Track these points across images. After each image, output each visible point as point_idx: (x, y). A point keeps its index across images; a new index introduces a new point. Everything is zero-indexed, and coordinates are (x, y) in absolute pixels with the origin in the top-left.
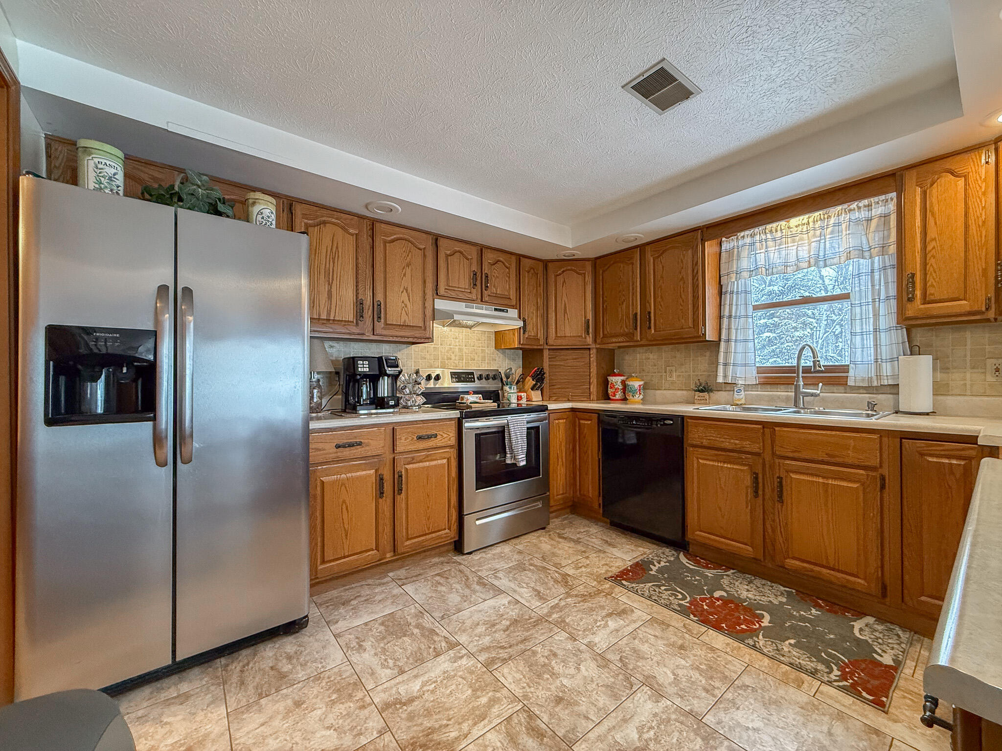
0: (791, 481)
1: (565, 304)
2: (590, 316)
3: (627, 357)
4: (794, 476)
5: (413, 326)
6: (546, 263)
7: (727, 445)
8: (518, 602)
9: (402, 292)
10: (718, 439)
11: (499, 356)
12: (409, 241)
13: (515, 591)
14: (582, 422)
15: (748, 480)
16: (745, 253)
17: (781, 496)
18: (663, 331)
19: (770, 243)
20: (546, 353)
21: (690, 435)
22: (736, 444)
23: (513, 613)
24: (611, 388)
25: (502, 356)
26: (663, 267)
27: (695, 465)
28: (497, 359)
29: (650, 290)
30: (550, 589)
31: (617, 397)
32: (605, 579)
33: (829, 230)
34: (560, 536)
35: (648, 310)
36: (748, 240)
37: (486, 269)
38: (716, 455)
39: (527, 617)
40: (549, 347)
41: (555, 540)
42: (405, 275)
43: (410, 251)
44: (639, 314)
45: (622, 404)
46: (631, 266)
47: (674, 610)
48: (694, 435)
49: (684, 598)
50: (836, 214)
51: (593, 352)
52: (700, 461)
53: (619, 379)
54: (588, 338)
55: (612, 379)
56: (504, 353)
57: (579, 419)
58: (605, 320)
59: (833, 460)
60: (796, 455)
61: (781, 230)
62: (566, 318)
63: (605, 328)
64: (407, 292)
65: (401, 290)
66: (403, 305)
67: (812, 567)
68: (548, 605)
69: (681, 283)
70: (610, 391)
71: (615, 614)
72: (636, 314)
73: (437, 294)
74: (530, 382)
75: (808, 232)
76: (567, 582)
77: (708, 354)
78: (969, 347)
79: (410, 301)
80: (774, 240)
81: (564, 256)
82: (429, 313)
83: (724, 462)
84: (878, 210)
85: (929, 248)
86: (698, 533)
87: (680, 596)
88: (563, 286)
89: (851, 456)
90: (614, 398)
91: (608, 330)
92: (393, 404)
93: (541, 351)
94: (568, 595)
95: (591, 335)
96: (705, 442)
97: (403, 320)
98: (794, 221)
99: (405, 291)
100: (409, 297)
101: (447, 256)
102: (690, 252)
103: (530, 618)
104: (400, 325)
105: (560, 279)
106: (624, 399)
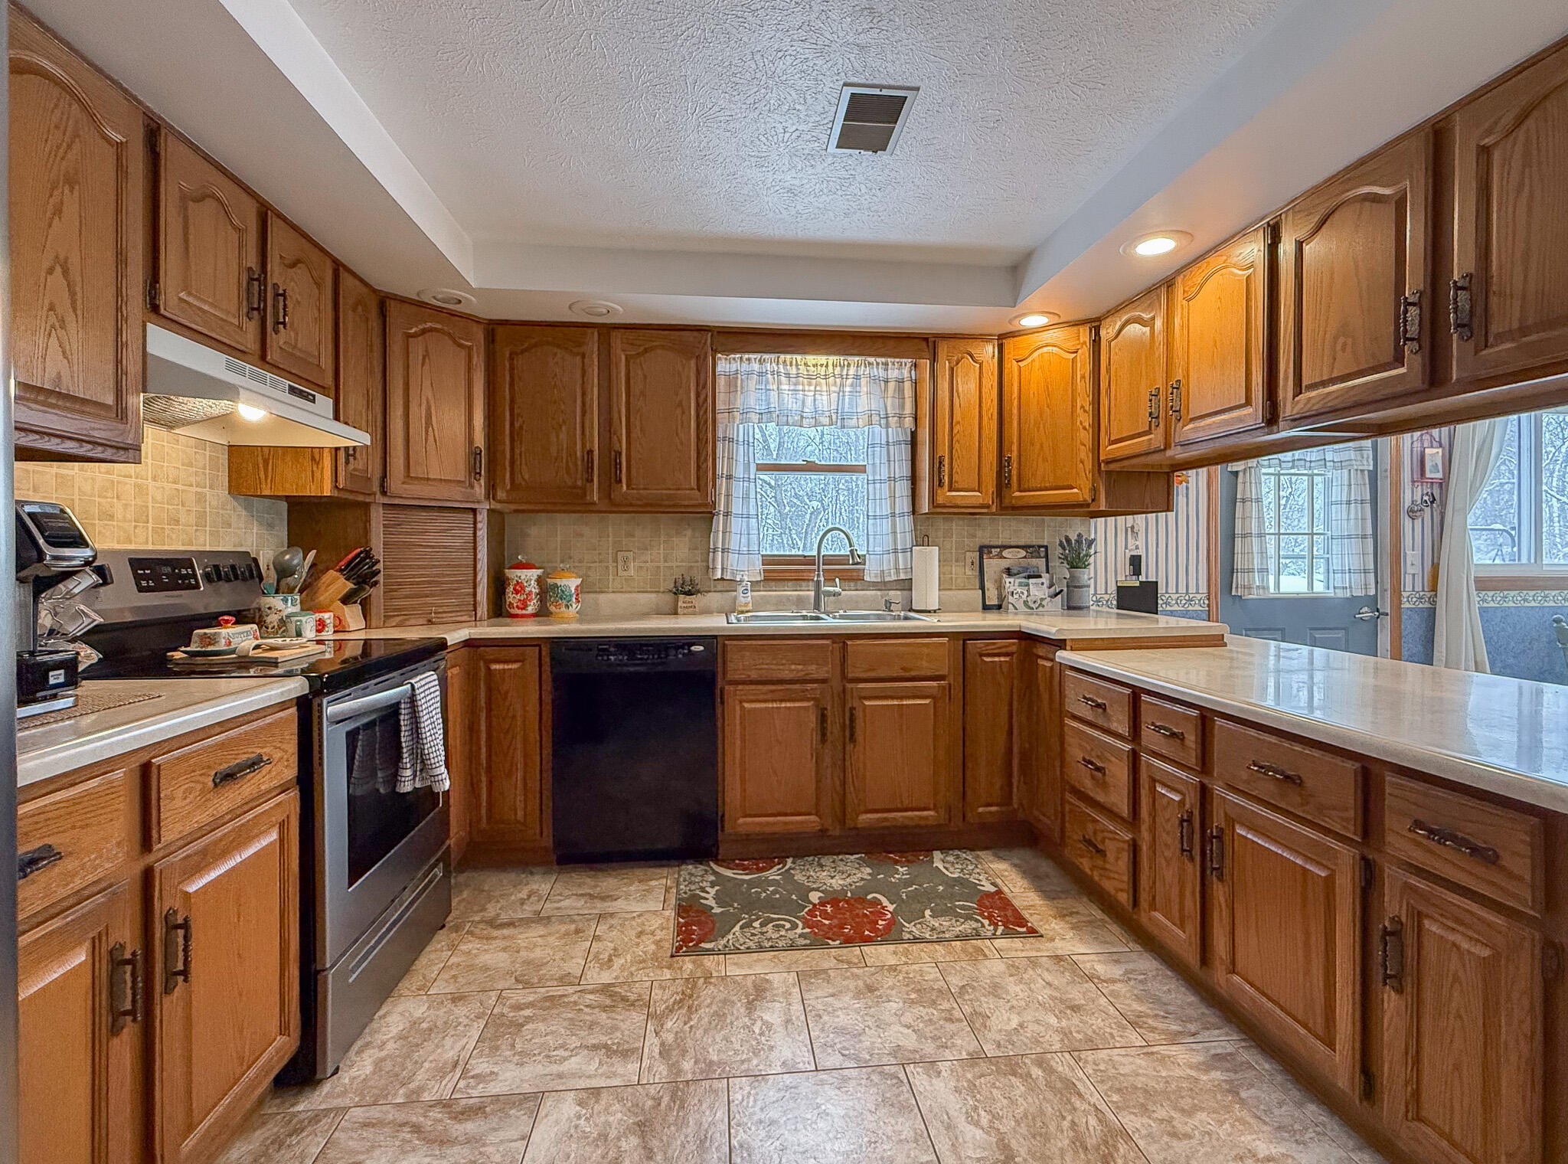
0: (864, 711)
1: (429, 408)
2: (480, 441)
3: (533, 531)
4: (867, 703)
5: (84, 401)
6: (384, 303)
7: (786, 675)
8: (596, 1092)
9: (51, 271)
10: (773, 667)
11: (236, 512)
12: (72, 94)
13: (560, 1076)
14: (495, 667)
15: (812, 719)
16: (752, 383)
17: (852, 735)
18: (645, 489)
19: (783, 379)
20: (377, 517)
21: (730, 666)
22: (798, 671)
23: (617, 1117)
24: (517, 592)
25: (244, 513)
26: (645, 377)
27: (738, 713)
28: (234, 520)
29: (619, 412)
30: (615, 1028)
31: (530, 609)
32: (672, 956)
33: (849, 381)
34: (492, 923)
35: (617, 447)
36: (756, 366)
37: (276, 274)
38: (772, 691)
39: (650, 1103)
40: (386, 501)
41: (495, 938)
42: (58, 211)
43: (76, 135)
44: (596, 453)
45: (540, 623)
46: (578, 359)
47: (805, 947)
48: (738, 665)
49: (794, 926)
50: (855, 364)
51: (482, 518)
52: (746, 705)
53: (534, 574)
54: (477, 488)
55: (514, 574)
56: (248, 508)
57: (488, 662)
58: (517, 451)
59: (907, 674)
60: (872, 674)
61: (797, 365)
62: (431, 439)
63: (517, 469)
64: (65, 272)
65: (46, 265)
66: (53, 319)
67: (885, 815)
68: (651, 1057)
69: (679, 411)
70: (511, 597)
71: (753, 1000)
72: (590, 452)
73: (155, 308)
74: (336, 584)
75: (826, 377)
76: (624, 999)
77: (689, 533)
78: (954, 539)
79: (75, 310)
80: (788, 376)
81: (434, 298)
82: (133, 366)
83: (781, 701)
84: (894, 374)
85: (955, 431)
86: (741, 821)
87: (788, 925)
88: (423, 365)
89: (925, 667)
90: (524, 612)
91: (526, 477)
92: (62, 680)
93: (366, 506)
94: (660, 1019)
95: (482, 482)
96: (754, 675)
97: (51, 372)
98: (811, 359)
99: (58, 269)
100: (73, 294)
101: (184, 198)
102: (693, 363)
103: (658, 1101)
104: (40, 390)
105: (417, 347)
106: (543, 613)
